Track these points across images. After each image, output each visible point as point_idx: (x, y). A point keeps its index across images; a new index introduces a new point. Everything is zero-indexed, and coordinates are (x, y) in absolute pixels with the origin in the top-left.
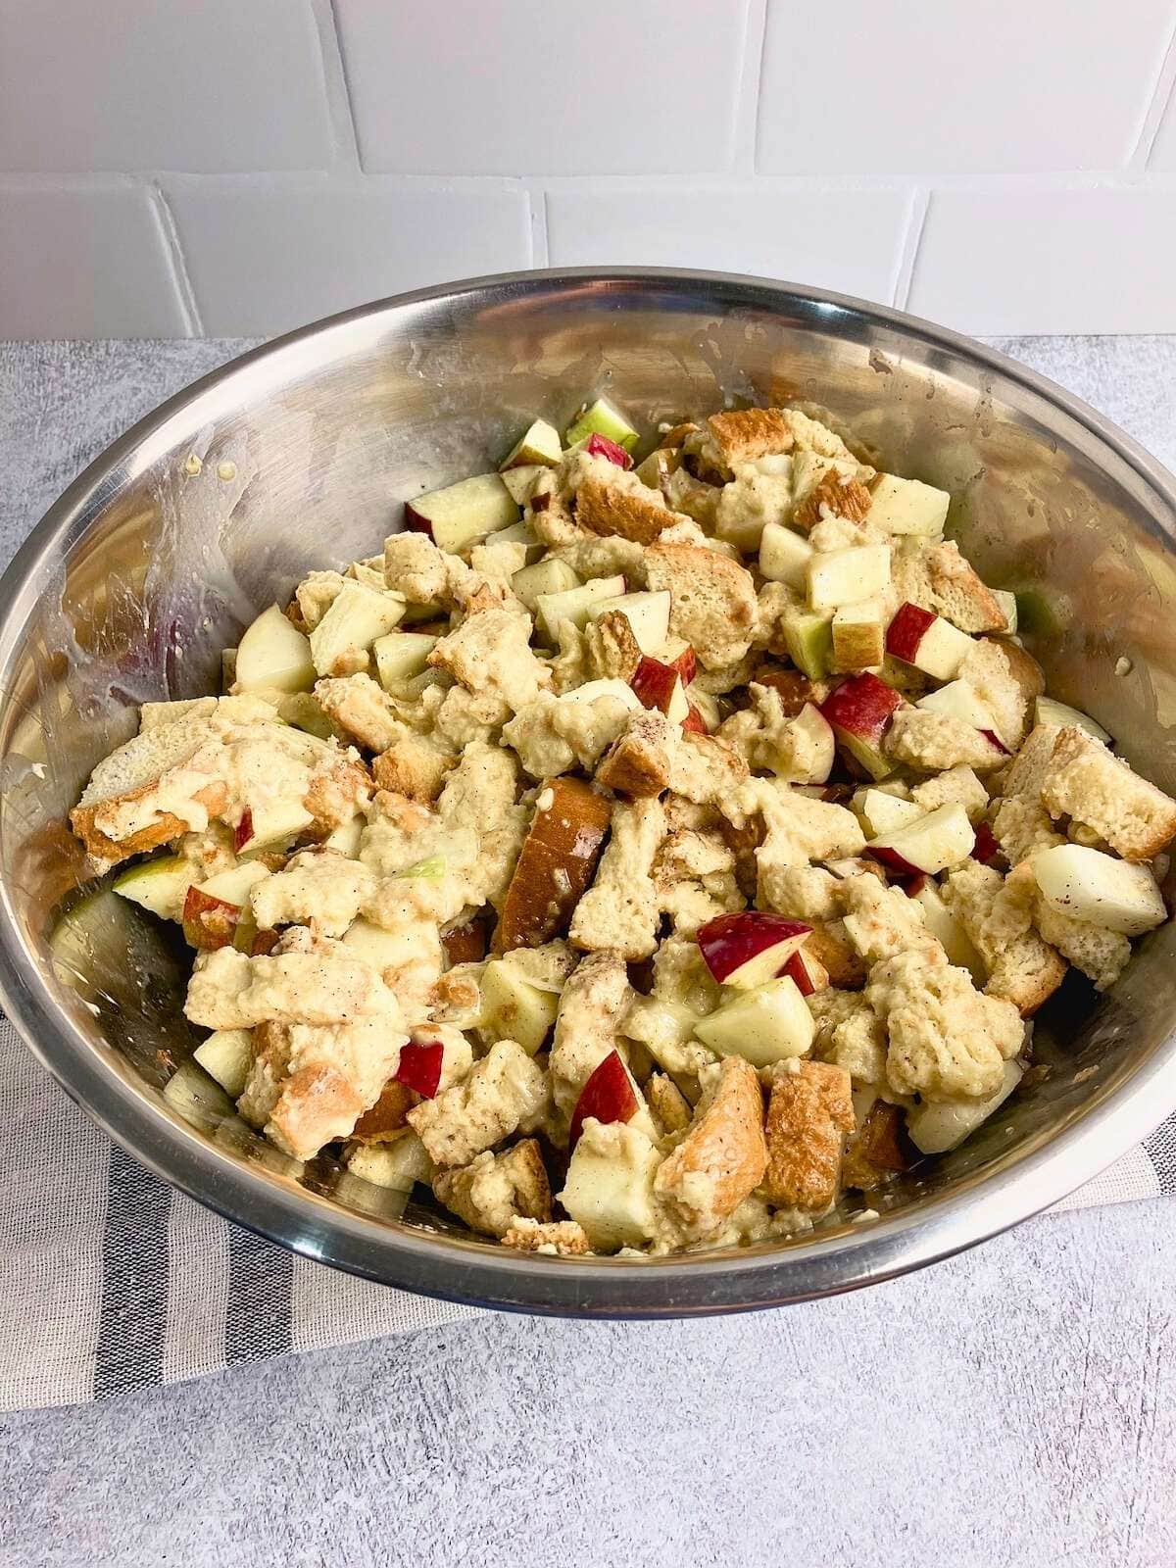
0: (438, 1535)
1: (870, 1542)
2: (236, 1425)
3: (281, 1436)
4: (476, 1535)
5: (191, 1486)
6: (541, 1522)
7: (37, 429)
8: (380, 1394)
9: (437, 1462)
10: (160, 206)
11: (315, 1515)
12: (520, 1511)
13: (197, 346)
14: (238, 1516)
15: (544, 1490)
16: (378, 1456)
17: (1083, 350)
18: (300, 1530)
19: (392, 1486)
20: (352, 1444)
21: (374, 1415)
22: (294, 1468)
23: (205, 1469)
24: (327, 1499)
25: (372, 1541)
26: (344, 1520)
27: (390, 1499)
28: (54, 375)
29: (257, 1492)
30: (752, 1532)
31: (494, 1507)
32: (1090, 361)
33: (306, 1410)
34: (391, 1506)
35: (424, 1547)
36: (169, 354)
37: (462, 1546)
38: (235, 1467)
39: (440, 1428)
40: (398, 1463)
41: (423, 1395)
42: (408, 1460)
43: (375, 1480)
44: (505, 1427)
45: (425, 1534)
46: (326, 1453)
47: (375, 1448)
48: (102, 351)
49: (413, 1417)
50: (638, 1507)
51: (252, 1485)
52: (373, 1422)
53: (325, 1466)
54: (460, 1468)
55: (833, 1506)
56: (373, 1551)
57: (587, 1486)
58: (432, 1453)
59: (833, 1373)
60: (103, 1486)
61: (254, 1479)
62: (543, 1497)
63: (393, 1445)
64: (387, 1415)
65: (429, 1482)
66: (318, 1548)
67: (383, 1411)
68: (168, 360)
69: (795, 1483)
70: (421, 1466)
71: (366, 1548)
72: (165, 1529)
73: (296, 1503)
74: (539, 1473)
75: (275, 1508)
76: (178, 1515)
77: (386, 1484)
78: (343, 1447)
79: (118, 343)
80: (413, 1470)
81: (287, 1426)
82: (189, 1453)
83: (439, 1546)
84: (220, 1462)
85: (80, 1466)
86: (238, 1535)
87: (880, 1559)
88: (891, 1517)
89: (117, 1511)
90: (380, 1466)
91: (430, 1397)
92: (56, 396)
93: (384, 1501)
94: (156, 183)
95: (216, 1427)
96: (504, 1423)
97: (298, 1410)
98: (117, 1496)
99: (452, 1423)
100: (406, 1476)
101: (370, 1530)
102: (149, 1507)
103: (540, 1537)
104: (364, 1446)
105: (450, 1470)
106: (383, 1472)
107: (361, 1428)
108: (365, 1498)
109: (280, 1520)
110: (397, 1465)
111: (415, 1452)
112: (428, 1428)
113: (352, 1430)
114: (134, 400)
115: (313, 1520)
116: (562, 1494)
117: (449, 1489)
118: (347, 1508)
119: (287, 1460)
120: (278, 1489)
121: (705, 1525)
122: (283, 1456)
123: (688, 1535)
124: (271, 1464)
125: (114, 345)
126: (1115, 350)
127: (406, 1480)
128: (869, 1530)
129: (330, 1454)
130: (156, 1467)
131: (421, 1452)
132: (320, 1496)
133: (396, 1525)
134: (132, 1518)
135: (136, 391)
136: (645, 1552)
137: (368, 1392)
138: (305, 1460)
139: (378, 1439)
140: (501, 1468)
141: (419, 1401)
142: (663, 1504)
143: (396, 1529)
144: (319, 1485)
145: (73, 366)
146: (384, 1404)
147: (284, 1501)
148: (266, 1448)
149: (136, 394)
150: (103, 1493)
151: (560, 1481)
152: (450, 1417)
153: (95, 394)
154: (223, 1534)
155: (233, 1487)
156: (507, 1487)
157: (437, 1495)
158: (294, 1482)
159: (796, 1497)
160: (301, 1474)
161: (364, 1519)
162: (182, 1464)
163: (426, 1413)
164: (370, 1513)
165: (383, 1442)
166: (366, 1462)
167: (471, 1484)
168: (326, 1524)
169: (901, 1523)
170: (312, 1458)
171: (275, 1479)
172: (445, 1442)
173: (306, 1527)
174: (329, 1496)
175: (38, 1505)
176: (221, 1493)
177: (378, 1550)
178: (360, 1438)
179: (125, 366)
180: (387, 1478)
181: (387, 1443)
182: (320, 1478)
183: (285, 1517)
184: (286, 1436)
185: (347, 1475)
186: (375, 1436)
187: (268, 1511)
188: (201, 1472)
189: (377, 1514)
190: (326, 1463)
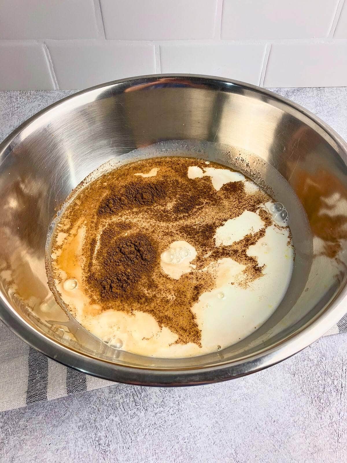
0: (140, 427)
1: (264, 426)
2: (79, 398)
3: (93, 401)
4: (151, 427)
5: (67, 415)
6: (170, 423)
7: (10, 116)
8: (121, 388)
9: (138, 407)
10: (46, 50)
11: (103, 423)
12: (163, 420)
13: (57, 92)
14: (81, 424)
15: (170, 414)
16: (121, 406)
17: (315, 92)
18: (99, 427)
19: (126, 414)
20: (114, 402)
21: (120, 394)
22: (97, 409)
23: (71, 411)
24: (107, 418)
25: (120, 429)
26: (112, 424)
27: (125, 417)
28: (15, 100)
29: (86, 417)
30: (230, 424)
31: (156, 419)
32: (317, 95)
33: (100, 393)
34: (126, 420)
35: (136, 431)
36: (49, 95)
37: (147, 430)
38: (79, 410)
39: (139, 397)
40: (127, 407)
41: (134, 388)
42: (130, 406)
43: (121, 412)
44: (158, 397)
45: (136, 427)
46: (106, 405)
47: (120, 403)
48: (29, 94)
49: (131, 394)
50: (198, 418)
51: (85, 414)
52: (120, 396)
53: (106, 409)
54: (146, 408)
55: (254, 416)
56: (121, 432)
57: (183, 412)
58: (137, 404)
59: (252, 379)
60: (41, 417)
61: (85, 413)
62: (170, 416)
63: (126, 402)
64: (124, 394)
65: (136, 413)
66: (105, 432)
67: (122, 393)
68: (49, 96)
69: (242, 410)
70: (134, 408)
71: (118, 431)
72: (60, 428)
73: (98, 419)
74: (168, 409)
75: (92, 421)
76: (63, 424)
77: (124, 413)
78: (111, 403)
79: (33, 91)
80: (132, 409)
81: (94, 398)
82: (66, 406)
83: (140, 430)
84: (75, 409)
85: (33, 411)
86: (81, 429)
87: (268, 430)
88: (270, 418)
89: (45, 424)
90: (122, 408)
91: (136, 389)
92: (15, 107)
93: (124, 418)
94: (45, 43)
95: (73, 399)
96: (158, 395)
97: (97, 393)
98: (45, 419)
99: (143, 396)
100: (130, 411)
101: (120, 426)
102: (54, 422)
103: (169, 427)
104: (117, 403)
105: (142, 409)
106: (123, 410)
107: (116, 398)
108: (118, 418)
109: (93, 424)
110: (127, 408)
111: (132, 404)
112: (136, 397)
113: (114, 398)
114: (39, 108)
115: (103, 424)
116: (175, 415)
117: (142, 414)
118: (113, 420)
119: (95, 407)
120: (92, 415)
121: (217, 422)
122: (94, 406)
123: (212, 425)
124: (90, 408)
125: (32, 92)
126: (324, 92)
127: (130, 412)
128: (264, 422)
129: (107, 405)
130: (56, 410)
131: (134, 404)
132: (105, 417)
133: (127, 425)
134: (49, 425)
135: (39, 105)
136: (200, 430)
137: (118, 388)
138: (100, 407)
139: (121, 401)
140: (157, 408)
141: (133, 390)
142: (205, 417)
143: (127, 426)
144: (105, 414)
145: (20, 98)
146: (122, 391)
147: (94, 419)
148: (88, 404)
149: (39, 106)
150: (41, 419)
151: (175, 411)
152: (142, 394)
153: (28, 106)
154: (77, 429)
155: (79, 415)
156: (159, 413)
157: (139, 416)
158: (97, 413)
159: (243, 414)
160: (99, 411)
161: (118, 423)
162: (64, 409)
163: (135, 393)
164: (119, 422)
165: (123, 401)
166: (118, 407)
167: (149, 413)
168: (107, 425)
169: (273, 420)
170: (102, 406)
171: (91, 413)
172: (141, 401)
173: (101, 426)
174: (107, 417)
175: (21, 423)
176: (75, 417)
177: (122, 432)
178: (116, 401)
179: (36, 98)
180: (124, 412)
181: (124, 402)
182: (105, 412)
183: (95, 423)
184: (94, 401)
185: (113, 411)
186: (120, 400)
187: (90, 422)
188: (69, 411)
189: (122, 422)
190: (106, 408)
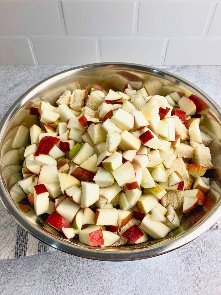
0: (79, 273)
1: (154, 274)
4: (85, 273)
5: (36, 265)
6: (97, 271)
7: (8, 81)
9: (79, 261)
10: (30, 41)
12: (93, 269)
13: (36, 66)
14: (44, 270)
15: (97, 266)
16: (68, 260)
18: (54, 272)
20: (64, 258)
23: (38, 262)
25: (67, 274)
26: (62, 271)
28: (10, 71)
29: (47, 266)
30: (133, 273)
31: (89, 269)
34: (71, 269)
35: (76, 275)
37: (83, 275)
38: (43, 262)
40: (72, 261)
43: (68, 264)
45: (77, 273)
48: (19, 67)
50: (114, 268)
55: (148, 268)
57: (105, 265)
60: (20, 265)
61: (47, 264)
65: (77, 264)
66: (58, 276)
68: (31, 69)
70: (76, 262)
71: (66, 276)
72: (31, 273)
73: (54, 268)
74: (96, 263)
76: (33, 270)
77: (70, 265)
78: (62, 259)
80: (74, 262)
82: (35, 259)
83: (79, 275)
84: (41, 261)
86: (44, 274)
89: (22, 270)
90: (69, 262)
93: (69, 267)
94: (29, 37)
98: (22, 267)
101: (67, 272)
102: (28, 269)
103: (97, 274)
104: (66, 258)
105: (81, 262)
108: (66, 267)
109: (51, 271)
113: (64, 256)
115: (57, 271)
117: (81, 266)
118: (63, 269)
119: (52, 261)
120: (51, 266)
123: (122, 273)
124: (50, 261)
125: (21, 66)
127: (73, 264)
132: (58, 267)
133: (72, 272)
134: (25, 271)
135: (25, 74)
138: (55, 261)
145: (14, 70)
147: (52, 268)
148: (49, 259)
150: (20, 267)
153: (18, 75)
154: (41, 273)
155: (43, 265)
157: (79, 267)
160: (55, 263)
164: (67, 270)
166: (66, 261)
168: (59, 271)
170: (57, 260)
171: (50, 264)
174: (60, 267)
176: (41, 266)
177: (68, 276)
178: (65, 257)
179: (23, 70)
180: (70, 264)
181: (70, 258)
182: (58, 264)
183: (52, 270)
184: (52, 257)
185: (63, 263)
186: (68, 257)
187: (49, 269)
188: (37, 263)
189: (68, 270)
190: (59, 261)
